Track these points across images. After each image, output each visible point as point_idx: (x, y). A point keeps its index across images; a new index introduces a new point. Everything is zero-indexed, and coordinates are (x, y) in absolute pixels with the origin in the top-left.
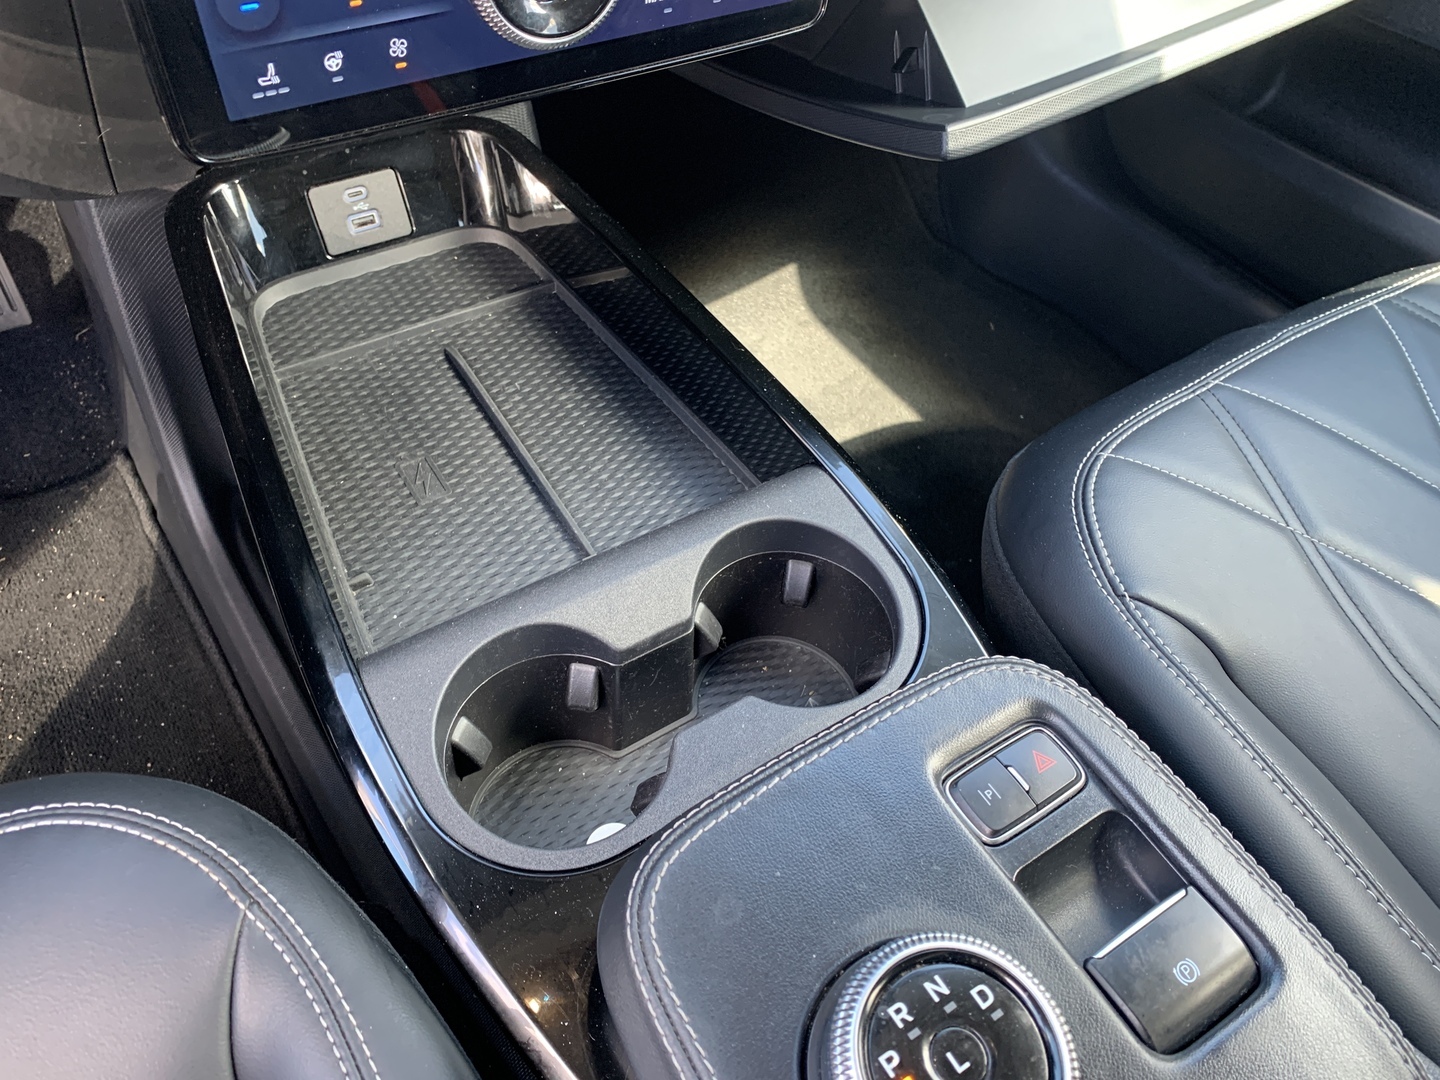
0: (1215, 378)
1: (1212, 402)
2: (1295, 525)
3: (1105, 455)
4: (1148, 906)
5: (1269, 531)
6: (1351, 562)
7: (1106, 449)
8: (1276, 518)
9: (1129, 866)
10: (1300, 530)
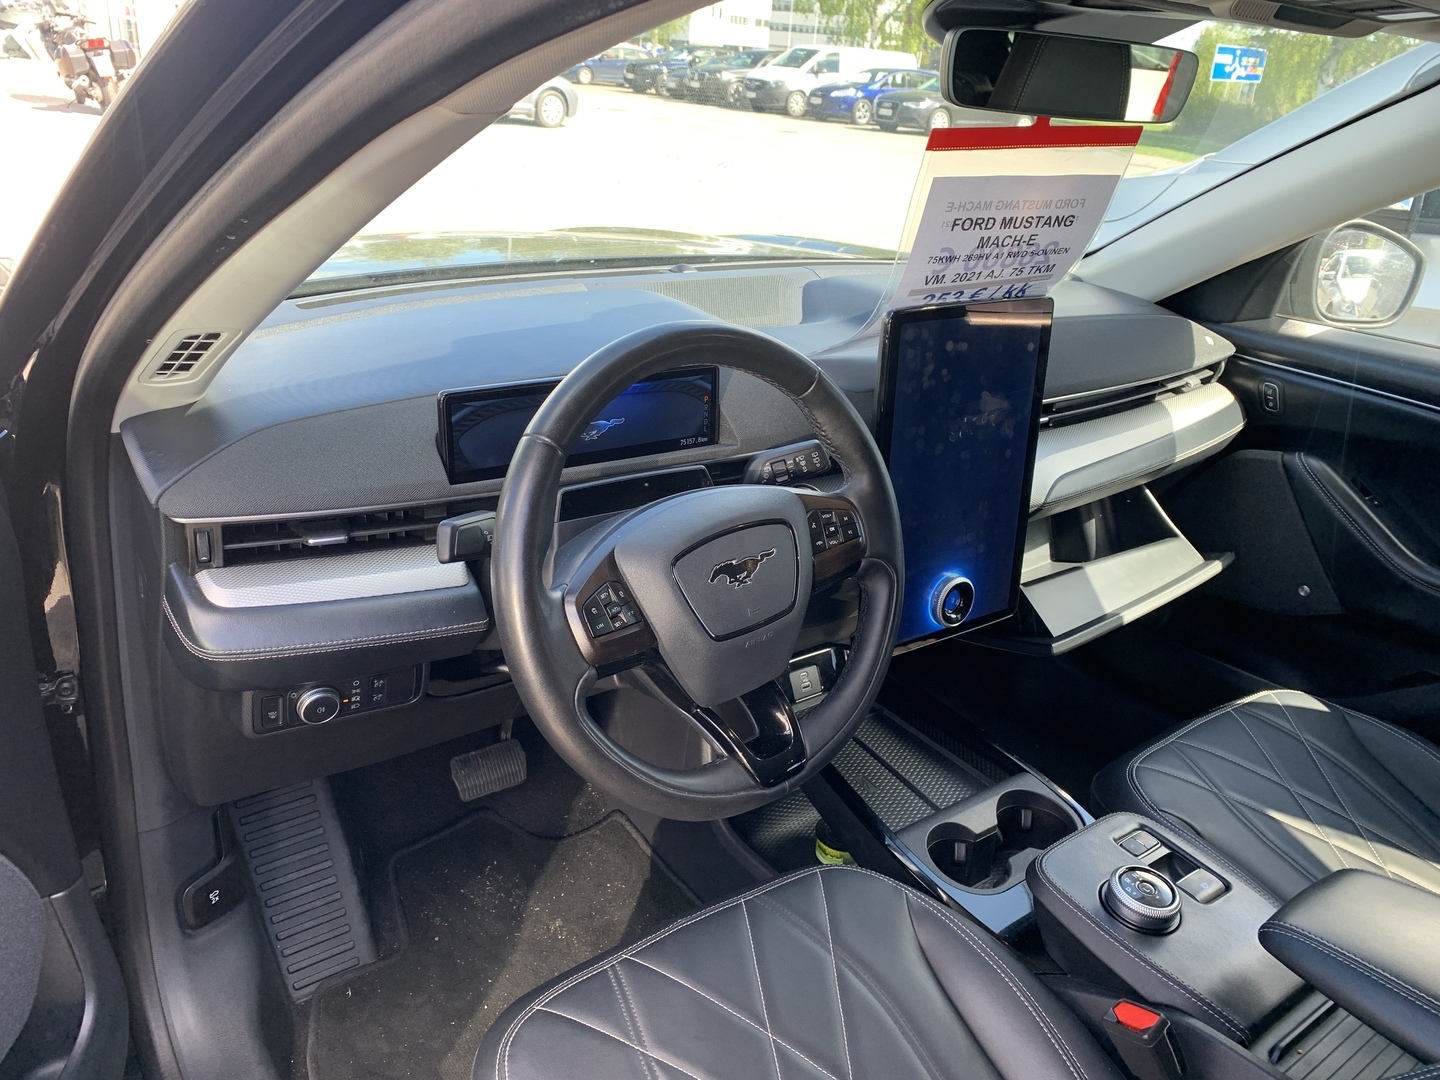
0: (1172, 738)
1: (1172, 747)
2: (1215, 790)
3: (1136, 765)
4: (1182, 877)
5: (1205, 791)
6: (1240, 803)
7: (1136, 763)
8: (1207, 787)
9: (1178, 869)
10: (1217, 792)
